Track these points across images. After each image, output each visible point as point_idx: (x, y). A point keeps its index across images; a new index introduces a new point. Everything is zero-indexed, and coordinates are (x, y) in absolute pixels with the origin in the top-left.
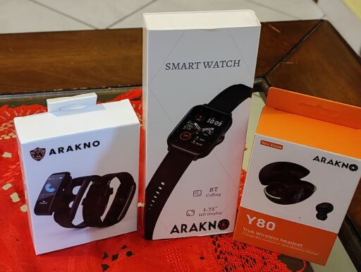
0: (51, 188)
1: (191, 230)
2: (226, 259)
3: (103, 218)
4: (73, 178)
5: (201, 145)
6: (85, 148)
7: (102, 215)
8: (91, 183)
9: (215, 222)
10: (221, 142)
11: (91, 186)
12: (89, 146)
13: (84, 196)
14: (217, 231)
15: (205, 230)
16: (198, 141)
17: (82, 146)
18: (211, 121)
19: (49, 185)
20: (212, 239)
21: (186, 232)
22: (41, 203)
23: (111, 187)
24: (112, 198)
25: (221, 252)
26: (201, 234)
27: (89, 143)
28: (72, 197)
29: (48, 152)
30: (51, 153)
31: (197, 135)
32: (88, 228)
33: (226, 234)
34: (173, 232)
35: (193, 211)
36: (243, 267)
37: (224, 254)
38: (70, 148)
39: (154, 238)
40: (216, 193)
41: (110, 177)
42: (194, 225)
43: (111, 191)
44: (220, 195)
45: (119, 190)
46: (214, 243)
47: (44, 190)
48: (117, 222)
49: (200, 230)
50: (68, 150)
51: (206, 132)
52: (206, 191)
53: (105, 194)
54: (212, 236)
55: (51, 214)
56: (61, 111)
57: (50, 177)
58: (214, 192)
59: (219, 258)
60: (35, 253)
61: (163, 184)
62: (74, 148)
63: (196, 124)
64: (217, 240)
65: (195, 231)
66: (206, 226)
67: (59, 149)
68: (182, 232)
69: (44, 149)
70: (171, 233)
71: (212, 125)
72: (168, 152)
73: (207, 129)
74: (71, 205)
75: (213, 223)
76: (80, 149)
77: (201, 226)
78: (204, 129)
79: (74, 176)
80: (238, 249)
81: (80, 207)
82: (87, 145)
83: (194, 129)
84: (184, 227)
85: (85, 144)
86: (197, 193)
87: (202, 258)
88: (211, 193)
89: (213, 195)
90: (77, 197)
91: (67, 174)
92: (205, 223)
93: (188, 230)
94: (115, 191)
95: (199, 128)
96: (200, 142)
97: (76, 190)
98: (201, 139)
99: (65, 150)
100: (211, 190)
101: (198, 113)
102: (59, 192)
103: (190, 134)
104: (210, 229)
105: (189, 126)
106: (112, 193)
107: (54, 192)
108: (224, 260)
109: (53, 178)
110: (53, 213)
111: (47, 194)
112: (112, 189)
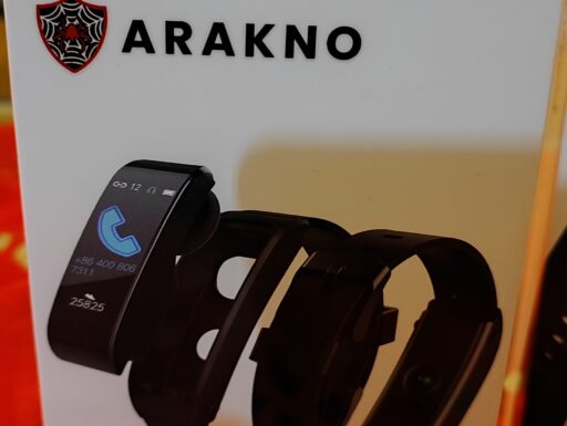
0: (122, 231)
6: (289, 54)
8: (302, 257)
11: (301, 273)
12: (310, 52)
13: (266, 319)
17: (276, 41)
19: (112, 218)
22: (75, 301)
23: (387, 302)
24: (387, 359)
27: (312, 30)
28: (213, 309)
30: (129, 45)
38: (218, 39)
41: (387, 249)
43: (385, 324)
45: (422, 326)
55: (119, 372)
57: (118, 177)
62: (238, 40)
67: (170, 26)
69: (101, 11)
74: (205, 345)
76: (267, 53)
79: (228, 199)
81: (245, 372)
82: (300, 42)
85: (292, 33)
90: (236, 308)
91: (199, 179)
94: (405, 330)
97: (232, 276)
99: (197, 42)
102: (157, 259)
106: (390, 338)
109: (136, 187)
110: (129, 364)
111: (110, 264)
112: (394, 314)
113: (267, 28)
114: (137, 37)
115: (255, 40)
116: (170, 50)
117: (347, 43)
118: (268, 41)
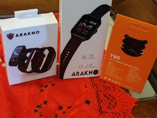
0: (16, 53)
1: (81, 75)
2: (97, 87)
3: (41, 68)
4: (27, 49)
5: (86, 34)
6: (32, 34)
7: (40, 67)
8: (35, 51)
9: (92, 71)
10: (96, 33)
11: (35, 53)
12: (34, 33)
13: (32, 58)
14: (93, 75)
15: (87, 74)
16: (85, 32)
17: (31, 33)
18: (91, 22)
20: (90, 79)
21: (78, 75)
22: (12, 60)
23: (44, 54)
24: (45, 59)
25: (95, 84)
26: (86, 76)
27: (34, 32)
28: (27, 58)
29: (15, 35)
30: (16, 36)
31: (85, 29)
32: (34, 73)
33: (97, 77)
34: (73, 75)
35: (82, 66)
36: (105, 91)
37: (96, 85)
38: (25, 34)
39: (64, 78)
40: (93, 57)
41: (44, 49)
42: (82, 72)
43: (44, 56)
44: (94, 58)
45: (48, 55)
46: (91, 80)
47: (13, 54)
48: (47, 70)
49: (85, 75)
50: (24, 35)
51: (89, 28)
52: (88, 56)
53: (42, 57)
54: (90, 78)
55: (16, 66)
56: (21, 17)
57: (16, 48)
58: (92, 57)
59: (93, 86)
60: (9, 84)
61: (68, 52)
62: (27, 34)
63: (84, 24)
64: (93, 79)
65: (83, 75)
66: (88, 73)
67: (20, 34)
68: (77, 75)
69: (13, 34)
70: (72, 76)
71: (92, 24)
72: (71, 37)
73: (89, 26)
74: (26, 62)
75: (91, 72)
76: (30, 34)
77: (86, 73)
78: (88, 26)
79: (27, 48)
80: (102, 83)
81: (30, 63)
82: (33, 33)
83: (83, 26)
84: (78, 73)
85: (32, 32)
86: (84, 57)
87: (86, 87)
88: (90, 57)
89: (91, 58)
90: (29, 58)
91: (24, 47)
92: (88, 71)
93: (79, 74)
94: (46, 56)
95: (86, 26)
96: (86, 33)
97: (28, 55)
98: (86, 31)
99: (23, 35)
100: (91, 56)
101: (85, 18)
102: (20, 55)
103: (81, 29)
104: (89, 74)
105: (81, 25)
107: (18, 55)
108: (96, 88)
109: (18, 49)
110: (18, 65)
111: (15, 56)
112: (45, 55)
113: (30, 32)
114: (17, 35)
115: (29, 34)
116: (20, 36)
117: (38, 32)
118: (30, 33)
